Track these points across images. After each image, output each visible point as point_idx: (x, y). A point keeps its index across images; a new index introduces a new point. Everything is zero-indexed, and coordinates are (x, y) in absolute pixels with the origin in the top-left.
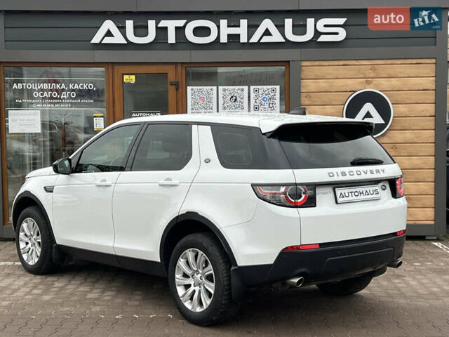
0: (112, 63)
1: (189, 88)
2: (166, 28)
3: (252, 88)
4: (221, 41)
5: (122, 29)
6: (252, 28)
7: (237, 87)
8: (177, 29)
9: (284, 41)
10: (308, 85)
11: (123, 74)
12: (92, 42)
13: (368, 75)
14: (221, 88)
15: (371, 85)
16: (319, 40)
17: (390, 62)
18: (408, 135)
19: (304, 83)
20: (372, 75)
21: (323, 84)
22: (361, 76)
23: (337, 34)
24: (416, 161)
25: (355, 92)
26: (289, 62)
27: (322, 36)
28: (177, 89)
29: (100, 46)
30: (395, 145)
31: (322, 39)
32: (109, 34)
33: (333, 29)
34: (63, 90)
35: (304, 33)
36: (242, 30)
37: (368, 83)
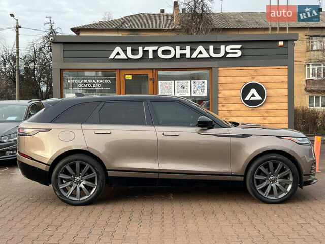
0: (120, 69)
1: (160, 82)
2: (148, 51)
3: (192, 81)
4: (177, 57)
5: (125, 51)
6: (193, 51)
7: (184, 81)
8: (154, 51)
9: (209, 57)
10: (222, 80)
11: (125, 75)
12: (110, 58)
13: (253, 74)
14: (176, 82)
15: (255, 80)
16: (227, 56)
17: (264, 67)
18: (274, 106)
19: (220, 79)
20: (255, 75)
21: (229, 79)
22: (249, 75)
23: (237, 53)
24: (278, 119)
25: (246, 83)
26: (211, 68)
27: (229, 54)
28: (153, 83)
29: (114, 60)
30: (267, 111)
31: (229, 56)
32: (118, 54)
33: (235, 51)
34: (94, 83)
35: (219, 53)
36: (187, 51)
37: (253, 78)
